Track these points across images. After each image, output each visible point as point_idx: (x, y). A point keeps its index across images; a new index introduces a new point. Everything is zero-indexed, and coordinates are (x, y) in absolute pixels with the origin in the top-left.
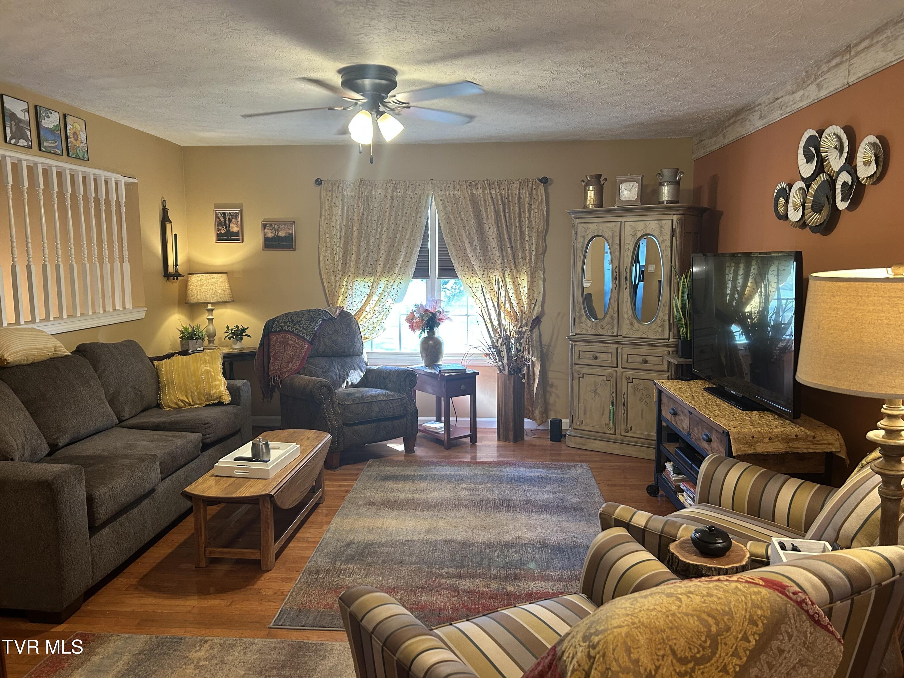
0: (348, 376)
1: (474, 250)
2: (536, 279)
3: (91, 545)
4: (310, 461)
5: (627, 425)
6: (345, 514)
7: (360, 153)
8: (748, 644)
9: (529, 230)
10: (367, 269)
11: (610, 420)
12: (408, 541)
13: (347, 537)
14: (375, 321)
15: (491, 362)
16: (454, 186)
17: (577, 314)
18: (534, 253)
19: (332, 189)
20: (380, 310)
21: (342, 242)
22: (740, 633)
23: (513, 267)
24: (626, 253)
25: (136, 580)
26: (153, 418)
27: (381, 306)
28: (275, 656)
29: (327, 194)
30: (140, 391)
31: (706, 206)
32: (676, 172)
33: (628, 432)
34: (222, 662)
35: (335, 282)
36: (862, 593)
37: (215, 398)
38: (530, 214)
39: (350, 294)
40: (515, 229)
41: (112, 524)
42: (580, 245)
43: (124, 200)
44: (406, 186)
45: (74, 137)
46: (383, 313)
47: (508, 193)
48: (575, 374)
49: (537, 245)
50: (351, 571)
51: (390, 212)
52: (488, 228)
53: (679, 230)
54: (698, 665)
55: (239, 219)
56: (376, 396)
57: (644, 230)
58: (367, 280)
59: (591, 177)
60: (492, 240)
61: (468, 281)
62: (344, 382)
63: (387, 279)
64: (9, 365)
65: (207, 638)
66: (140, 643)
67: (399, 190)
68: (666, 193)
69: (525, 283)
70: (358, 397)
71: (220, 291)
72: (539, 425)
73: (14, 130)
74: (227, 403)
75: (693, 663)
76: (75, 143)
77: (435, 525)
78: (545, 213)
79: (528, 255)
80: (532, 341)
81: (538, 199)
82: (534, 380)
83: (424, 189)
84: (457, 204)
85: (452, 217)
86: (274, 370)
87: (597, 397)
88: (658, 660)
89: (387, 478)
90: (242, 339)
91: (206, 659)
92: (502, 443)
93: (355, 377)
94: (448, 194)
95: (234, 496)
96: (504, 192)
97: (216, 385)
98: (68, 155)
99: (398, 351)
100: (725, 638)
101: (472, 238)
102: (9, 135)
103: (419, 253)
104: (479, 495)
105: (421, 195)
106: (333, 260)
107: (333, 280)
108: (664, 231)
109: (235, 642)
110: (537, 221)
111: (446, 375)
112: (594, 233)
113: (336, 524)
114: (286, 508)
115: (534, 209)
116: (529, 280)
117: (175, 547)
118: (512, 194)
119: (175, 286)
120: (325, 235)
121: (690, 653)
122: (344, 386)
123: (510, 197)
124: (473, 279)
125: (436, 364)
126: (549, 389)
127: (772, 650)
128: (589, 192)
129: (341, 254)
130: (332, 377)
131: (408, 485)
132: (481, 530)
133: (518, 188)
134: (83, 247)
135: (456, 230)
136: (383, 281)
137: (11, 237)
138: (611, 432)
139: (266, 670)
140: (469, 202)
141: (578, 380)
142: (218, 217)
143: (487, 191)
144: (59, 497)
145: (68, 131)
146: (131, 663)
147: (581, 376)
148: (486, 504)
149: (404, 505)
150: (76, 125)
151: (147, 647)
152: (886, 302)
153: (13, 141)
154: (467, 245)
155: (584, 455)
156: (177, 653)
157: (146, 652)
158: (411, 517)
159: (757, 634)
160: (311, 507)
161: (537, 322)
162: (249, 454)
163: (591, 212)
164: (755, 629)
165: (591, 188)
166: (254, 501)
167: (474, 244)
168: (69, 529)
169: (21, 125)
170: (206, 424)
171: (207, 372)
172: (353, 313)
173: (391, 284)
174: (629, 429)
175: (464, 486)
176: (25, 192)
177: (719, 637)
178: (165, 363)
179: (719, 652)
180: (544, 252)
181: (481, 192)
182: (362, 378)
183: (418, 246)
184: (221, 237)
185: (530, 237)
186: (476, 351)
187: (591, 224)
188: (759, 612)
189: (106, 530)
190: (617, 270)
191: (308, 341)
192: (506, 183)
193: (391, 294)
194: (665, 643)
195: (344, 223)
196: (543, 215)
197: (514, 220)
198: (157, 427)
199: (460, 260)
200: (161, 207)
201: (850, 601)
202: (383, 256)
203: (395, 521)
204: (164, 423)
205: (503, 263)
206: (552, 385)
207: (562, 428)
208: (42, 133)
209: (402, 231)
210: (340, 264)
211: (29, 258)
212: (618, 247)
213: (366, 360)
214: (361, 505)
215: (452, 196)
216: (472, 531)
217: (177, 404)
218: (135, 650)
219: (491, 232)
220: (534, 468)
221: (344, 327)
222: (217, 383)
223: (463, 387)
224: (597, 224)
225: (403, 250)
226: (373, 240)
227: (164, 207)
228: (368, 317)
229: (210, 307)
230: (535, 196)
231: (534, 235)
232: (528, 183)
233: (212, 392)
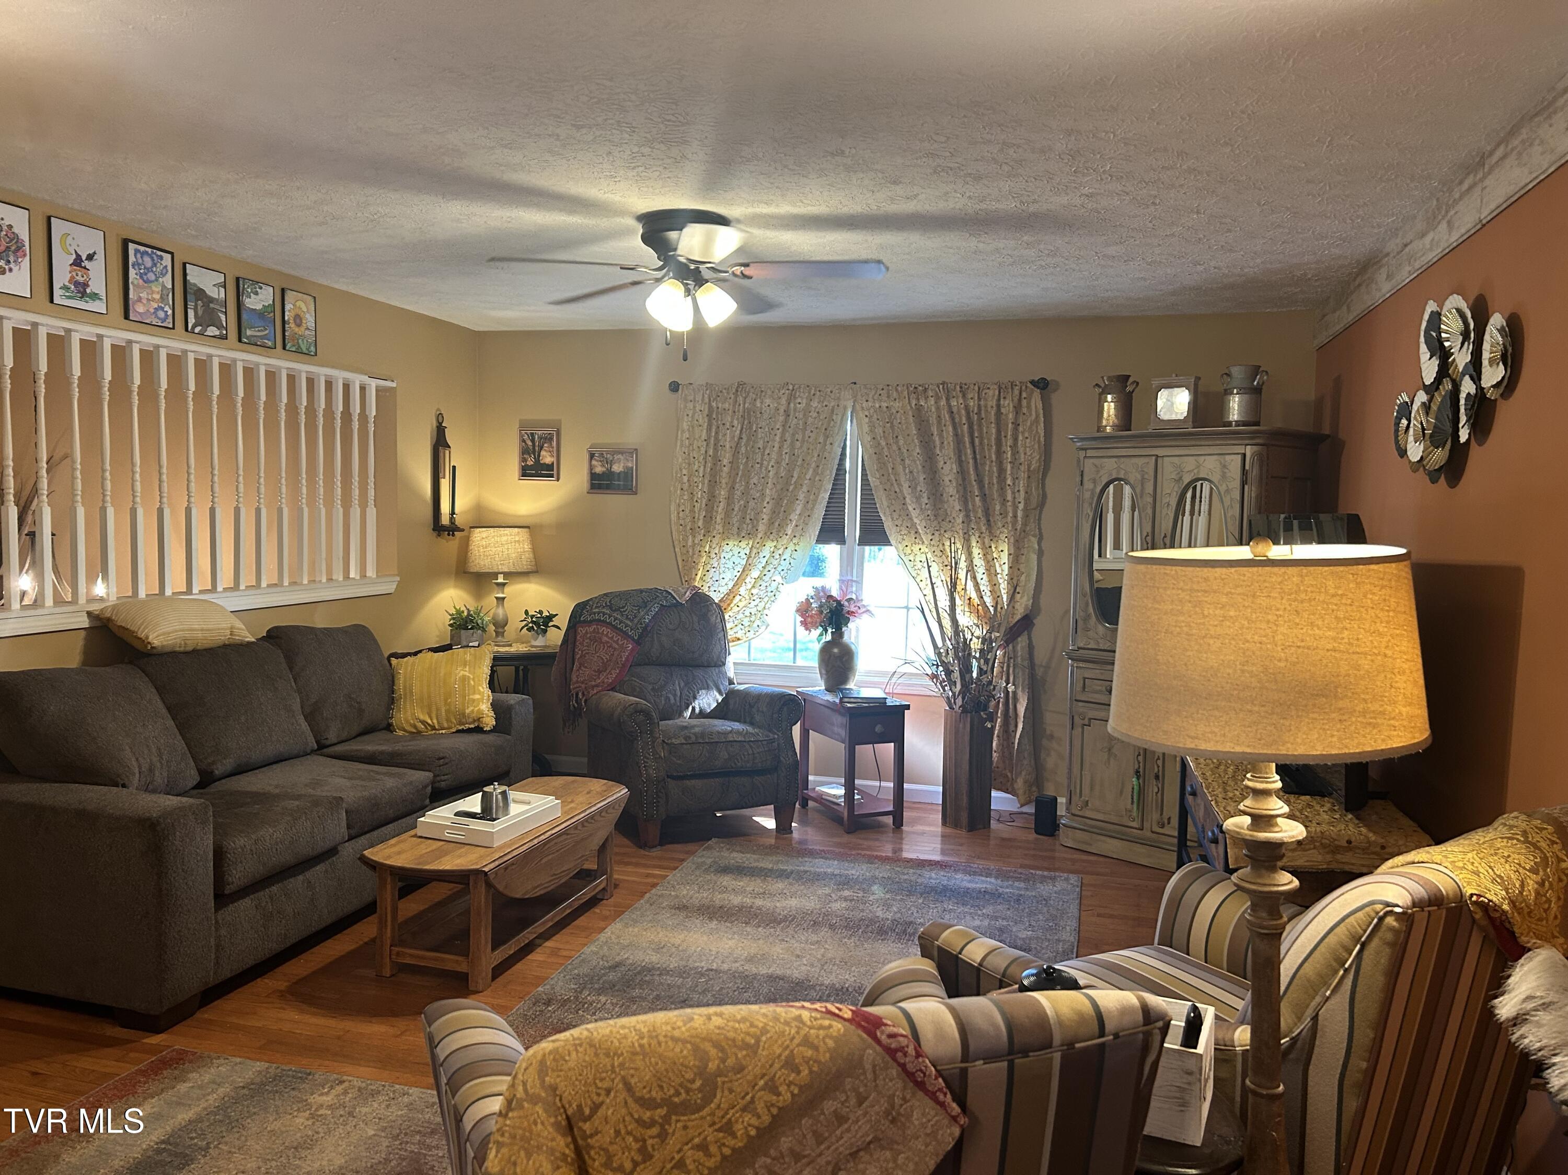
0: (695, 698)
1: (918, 499)
2: (1025, 551)
3: (217, 922)
4: (576, 828)
5: (1162, 814)
6: (633, 920)
7: (668, 344)
8: (775, 1098)
9: (1012, 468)
10: (745, 526)
11: (1132, 803)
12: (712, 970)
13: (619, 954)
14: (753, 611)
15: (933, 688)
16: (888, 393)
17: (1082, 614)
18: (1021, 506)
19: (695, 398)
20: (761, 593)
21: (706, 482)
22: (761, 1078)
23: (984, 529)
24: (1164, 511)
25: (286, 984)
26: (370, 745)
27: (763, 588)
28: (427, 1117)
29: (686, 407)
30: (358, 703)
31: (1327, 432)
32: (1256, 370)
33: (1163, 826)
34: (351, 1114)
35: (694, 545)
36: (1031, 1054)
37: (471, 720)
38: (1016, 439)
39: (715, 565)
40: (990, 466)
41: (256, 895)
42: (1087, 495)
43: (374, 413)
44: (809, 393)
45: (295, 322)
46: (766, 599)
47: (979, 406)
48: (1076, 719)
49: (1026, 493)
50: (599, 1006)
51: (783, 433)
52: (942, 462)
53: (1255, 472)
54: (676, 1114)
55: (554, 444)
56: (726, 734)
57: (1196, 471)
58: (743, 544)
59: (1109, 378)
60: (948, 483)
61: (908, 550)
62: (688, 708)
63: (774, 543)
64: (155, 651)
65: (345, 1078)
66: (250, 1073)
67: (799, 400)
68: (1235, 407)
69: (1005, 557)
70: (695, 734)
71: (514, 555)
72: (1022, 806)
73: (200, 312)
74: (488, 729)
75: (665, 1108)
76: (297, 329)
77: (767, 949)
78: (1042, 439)
79: (1010, 509)
80: (1015, 657)
81: (1031, 415)
82: (1016, 726)
83: (839, 399)
84: (892, 423)
85: (883, 443)
86: (577, 682)
87: (1112, 760)
88: (598, 1095)
89: (725, 870)
90: (545, 631)
91: (330, 1107)
92: (949, 830)
93: (708, 700)
94: (877, 406)
95: (427, 867)
96: (972, 404)
97: (474, 700)
98: (284, 348)
99: (792, 664)
100: (731, 1081)
101: (914, 479)
102: (192, 321)
103: (828, 503)
104: (863, 911)
105: (833, 407)
106: (692, 511)
107: (690, 543)
108: (1228, 474)
109: (381, 1088)
110: (1030, 453)
111: (849, 705)
112: (1111, 475)
113: (612, 933)
114: (518, 896)
115: (1023, 433)
116: (1012, 552)
117: (361, 943)
118: (986, 406)
119: (451, 545)
120: (681, 470)
121: (660, 1093)
122: (688, 713)
123: (983, 412)
124: (916, 548)
125: (843, 687)
126: (1045, 742)
127: (823, 1113)
128: (1106, 404)
129: (704, 501)
130: (668, 699)
131: (754, 885)
132: (838, 965)
133: (996, 397)
134: (301, 483)
135: (890, 466)
136: (770, 545)
137: (188, 467)
138: (1134, 824)
139: (406, 1134)
140: (911, 419)
141: (1080, 730)
142: (524, 441)
143: (943, 402)
144: (165, 844)
145: (287, 313)
146: (226, 1099)
147: (1086, 722)
148: (868, 926)
149: (733, 914)
150: (299, 303)
151: (258, 1080)
152: (1187, 597)
153: (197, 330)
154: (906, 491)
155: (1084, 861)
156: (293, 1093)
157: (252, 1087)
158: (734, 933)
159: (796, 1085)
160: (581, 902)
161: (1026, 622)
162: (478, 809)
163: (1108, 438)
164: (793, 1076)
165: (1109, 397)
166: (463, 878)
167: (919, 488)
168: (179, 893)
169: (212, 305)
170: (440, 759)
171: (464, 679)
172: (716, 598)
173: (780, 552)
174: (1166, 821)
175: (846, 893)
176: (215, 403)
177: (719, 1079)
178: (407, 662)
179: (716, 1101)
180: (1042, 505)
181: (933, 402)
182: (719, 704)
183: (826, 491)
184: (526, 473)
185: (1015, 479)
186: (908, 669)
187: (1106, 460)
188: (809, 1053)
189: (246, 903)
190: (1149, 539)
191: (633, 639)
192: (976, 388)
193: (780, 569)
194: (613, 1071)
195: (711, 452)
196: (1039, 441)
197: (989, 450)
198: (371, 759)
199: (895, 516)
200: (435, 424)
201: (1005, 1064)
202: (769, 507)
203: (705, 938)
204: (382, 753)
205: (967, 520)
206: (1052, 737)
207: (1058, 813)
208: (244, 316)
209: (802, 465)
210: (701, 517)
211: (214, 497)
212: (1150, 500)
213: (731, 674)
214: (663, 908)
215: (885, 409)
216: (823, 965)
217: (415, 727)
218: (240, 1082)
219: (948, 471)
220: (982, 876)
221: (695, 619)
222: (477, 697)
223: (878, 729)
224: (1115, 459)
225: (801, 496)
226: (755, 480)
227: (440, 424)
228: (741, 604)
229: (501, 580)
230: (1025, 410)
231: (1023, 475)
232: (1012, 388)
233: (467, 711)
